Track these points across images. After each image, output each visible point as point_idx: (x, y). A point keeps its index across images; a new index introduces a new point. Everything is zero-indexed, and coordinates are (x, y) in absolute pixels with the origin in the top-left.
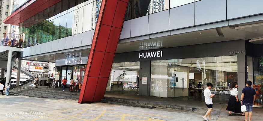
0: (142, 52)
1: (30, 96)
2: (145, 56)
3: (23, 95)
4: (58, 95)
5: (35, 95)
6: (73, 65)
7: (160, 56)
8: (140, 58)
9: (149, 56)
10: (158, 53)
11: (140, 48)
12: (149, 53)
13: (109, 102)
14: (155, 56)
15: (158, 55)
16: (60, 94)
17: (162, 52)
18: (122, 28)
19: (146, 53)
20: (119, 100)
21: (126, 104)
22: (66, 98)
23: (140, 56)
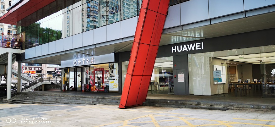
0: (174, 45)
1: (43, 103)
2: (179, 49)
3: (33, 102)
4: (79, 99)
5: (48, 101)
6: (84, 66)
7: (200, 48)
8: (172, 52)
9: (185, 49)
10: (198, 45)
11: (172, 41)
12: (185, 46)
13: (156, 105)
14: (193, 49)
15: (198, 47)
16: (81, 99)
17: (202, 43)
18: (167, 15)
19: (181, 46)
20: (169, 102)
21: (184, 107)
22: (93, 103)
23: (173, 50)
